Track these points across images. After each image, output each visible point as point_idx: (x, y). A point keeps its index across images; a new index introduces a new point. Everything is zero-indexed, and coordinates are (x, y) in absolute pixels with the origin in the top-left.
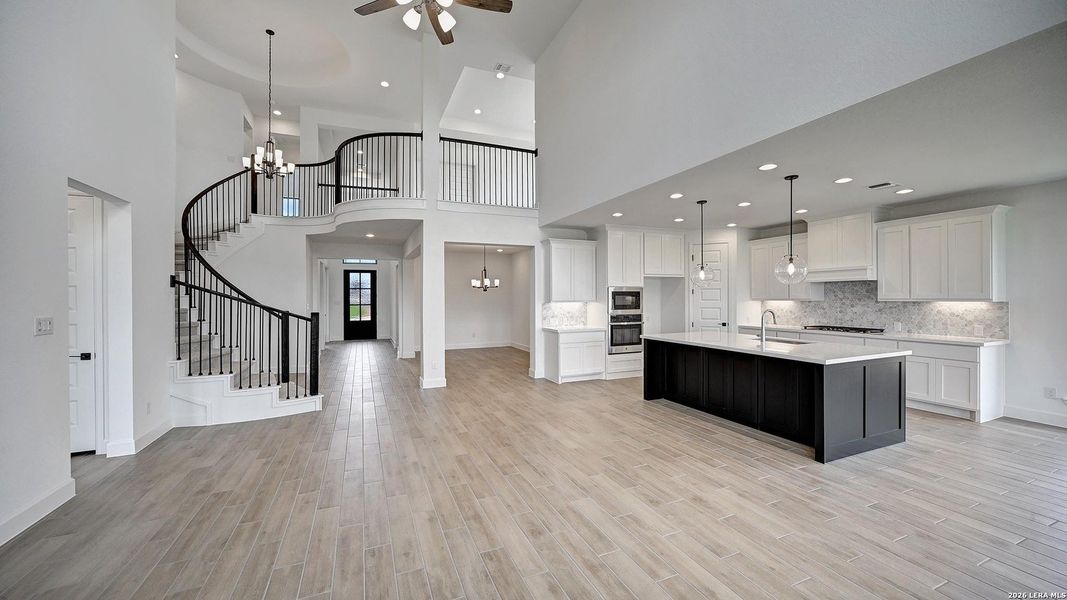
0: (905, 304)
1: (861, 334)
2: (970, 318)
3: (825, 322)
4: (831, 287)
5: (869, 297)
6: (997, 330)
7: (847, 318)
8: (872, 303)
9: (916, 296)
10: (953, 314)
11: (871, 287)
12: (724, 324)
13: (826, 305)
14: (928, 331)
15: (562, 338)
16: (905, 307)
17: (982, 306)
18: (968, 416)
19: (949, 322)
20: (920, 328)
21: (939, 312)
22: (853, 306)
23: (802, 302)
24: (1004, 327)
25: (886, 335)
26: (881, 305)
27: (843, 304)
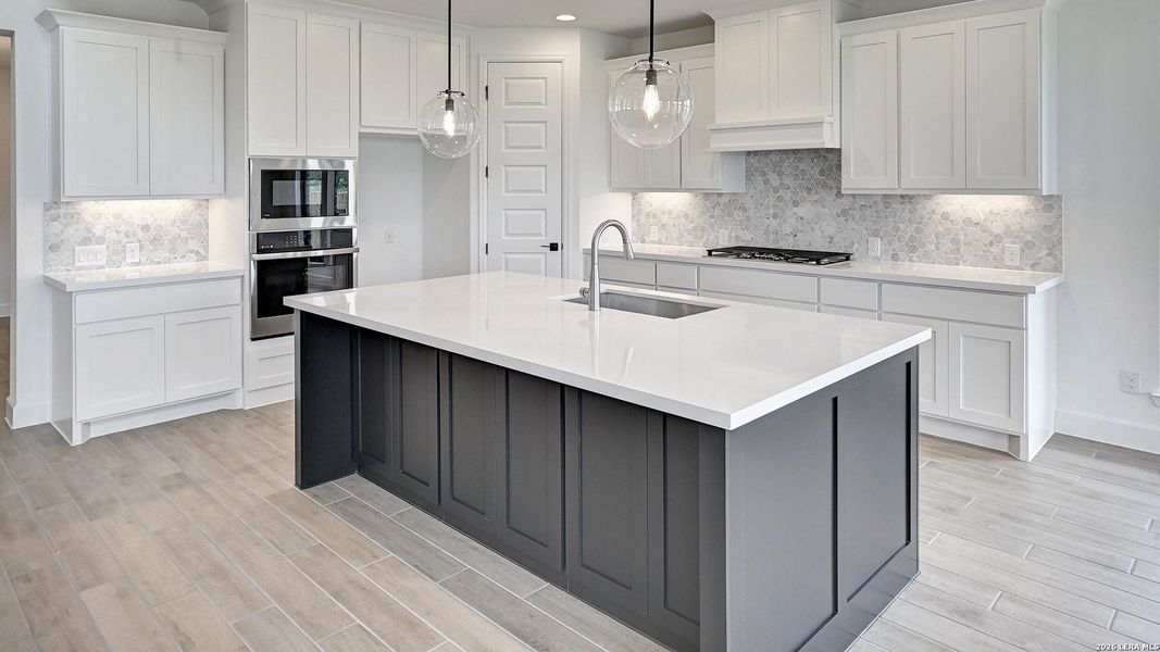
0: (887, 198)
1: (810, 268)
2: (997, 228)
3: (747, 239)
4: (758, 162)
5: (825, 186)
6: (1043, 253)
7: (787, 229)
8: (830, 198)
9: (911, 182)
10: (968, 221)
11: (827, 161)
12: (554, 247)
13: (749, 203)
14: (926, 257)
15: (82, 308)
16: (887, 205)
17: (1017, 203)
18: (1003, 446)
19: (962, 237)
20: (913, 249)
21: (945, 217)
22: (796, 204)
23: (707, 195)
24: (1054, 247)
25: (854, 268)
26: (846, 202)
27: (780, 199)
